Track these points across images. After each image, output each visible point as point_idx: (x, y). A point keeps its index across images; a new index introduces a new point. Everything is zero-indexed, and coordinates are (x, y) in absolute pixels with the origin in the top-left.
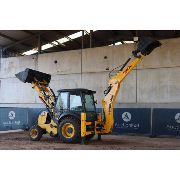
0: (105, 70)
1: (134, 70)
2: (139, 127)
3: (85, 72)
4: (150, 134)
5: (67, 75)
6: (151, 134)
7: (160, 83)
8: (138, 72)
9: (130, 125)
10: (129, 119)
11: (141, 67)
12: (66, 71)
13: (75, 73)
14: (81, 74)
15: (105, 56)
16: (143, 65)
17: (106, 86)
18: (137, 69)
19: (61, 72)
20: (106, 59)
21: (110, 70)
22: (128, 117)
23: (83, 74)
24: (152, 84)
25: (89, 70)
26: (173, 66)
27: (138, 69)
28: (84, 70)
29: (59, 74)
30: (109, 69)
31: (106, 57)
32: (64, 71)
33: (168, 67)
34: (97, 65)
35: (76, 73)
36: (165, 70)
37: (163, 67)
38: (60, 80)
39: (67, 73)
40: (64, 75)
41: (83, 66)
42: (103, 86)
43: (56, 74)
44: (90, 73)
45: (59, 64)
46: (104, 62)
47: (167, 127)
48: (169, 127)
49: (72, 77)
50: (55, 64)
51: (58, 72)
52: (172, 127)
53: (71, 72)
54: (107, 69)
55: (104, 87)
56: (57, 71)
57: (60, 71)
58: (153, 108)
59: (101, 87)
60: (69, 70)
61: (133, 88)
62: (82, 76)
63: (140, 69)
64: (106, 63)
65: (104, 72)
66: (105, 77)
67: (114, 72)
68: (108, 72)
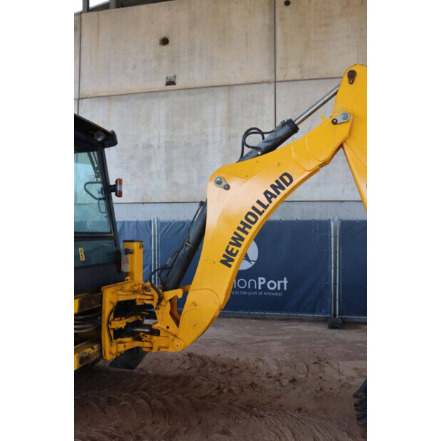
0: (161, 84)
1: (268, 82)
2: (285, 288)
3: (90, 93)
4: (326, 313)
6: (329, 315)
8: (282, 89)
9: (252, 283)
10: (250, 261)
11: (293, 73)
15: (163, 36)
16: (301, 66)
17: (166, 142)
18: (278, 79)
20: (165, 47)
21: (180, 83)
25: (104, 88)
27: (281, 81)
30: (177, 82)
31: (165, 41)
34: (135, 66)
42: (155, 143)
44: (109, 96)
46: (159, 58)
54: (171, 83)
55: (159, 147)
58: (336, 219)
59: (150, 146)
62: (80, 107)
63: (287, 78)
64: (165, 63)
65: (161, 94)
66: (160, 109)
67: (194, 91)
68: (173, 92)
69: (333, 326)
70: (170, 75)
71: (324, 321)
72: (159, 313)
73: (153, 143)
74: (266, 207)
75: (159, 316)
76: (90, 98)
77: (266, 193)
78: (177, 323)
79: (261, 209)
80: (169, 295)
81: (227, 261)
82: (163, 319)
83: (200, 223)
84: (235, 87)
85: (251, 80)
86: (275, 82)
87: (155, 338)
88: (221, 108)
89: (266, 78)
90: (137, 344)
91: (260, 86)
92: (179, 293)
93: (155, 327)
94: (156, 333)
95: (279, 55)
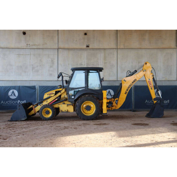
0: (85, 47)
1: (115, 49)
3: (62, 47)
4: (131, 109)
5: (40, 50)
7: (139, 63)
8: (119, 51)
11: (122, 47)
12: (38, 45)
13: (50, 48)
14: (57, 49)
16: (124, 45)
17: (87, 63)
19: (33, 45)
20: (86, 36)
21: (90, 47)
22: (110, 94)
23: (60, 50)
24: (132, 63)
25: (66, 46)
26: (150, 48)
27: (119, 49)
28: (61, 45)
29: (29, 48)
30: (89, 46)
31: (86, 34)
32: (36, 45)
33: (146, 48)
34: (76, 41)
35: (52, 48)
36: (144, 51)
37: (142, 48)
38: (31, 55)
39: (41, 47)
40: (36, 50)
41: (59, 40)
43: (25, 47)
44: (68, 49)
45: (30, 37)
46: (84, 39)
47: (146, 102)
48: (147, 102)
49: (47, 52)
50: (24, 36)
51: (28, 46)
52: (149, 102)
53: (45, 46)
54: (88, 46)
55: (84, 65)
56: (27, 44)
57: (30, 44)
60: (43, 45)
61: (114, 66)
62: (59, 51)
63: (120, 48)
64: (86, 40)
65: (85, 50)
66: (85, 54)
67: (95, 50)
68: (88, 49)
69: (134, 111)
70: (88, 44)
71: (131, 111)
72: (113, 103)
73: (82, 63)
74: (132, 84)
75: (113, 104)
76: (62, 49)
77: (132, 82)
78: (117, 105)
79: (131, 85)
80: (116, 99)
81: (126, 93)
82: (114, 104)
83: (121, 87)
84: (107, 50)
85: (111, 48)
86: (117, 49)
87: (113, 107)
88: (102, 55)
89: (115, 47)
90: (109, 109)
91: (113, 49)
92: (117, 99)
93: (113, 105)
94: (113, 106)
95: (118, 41)
